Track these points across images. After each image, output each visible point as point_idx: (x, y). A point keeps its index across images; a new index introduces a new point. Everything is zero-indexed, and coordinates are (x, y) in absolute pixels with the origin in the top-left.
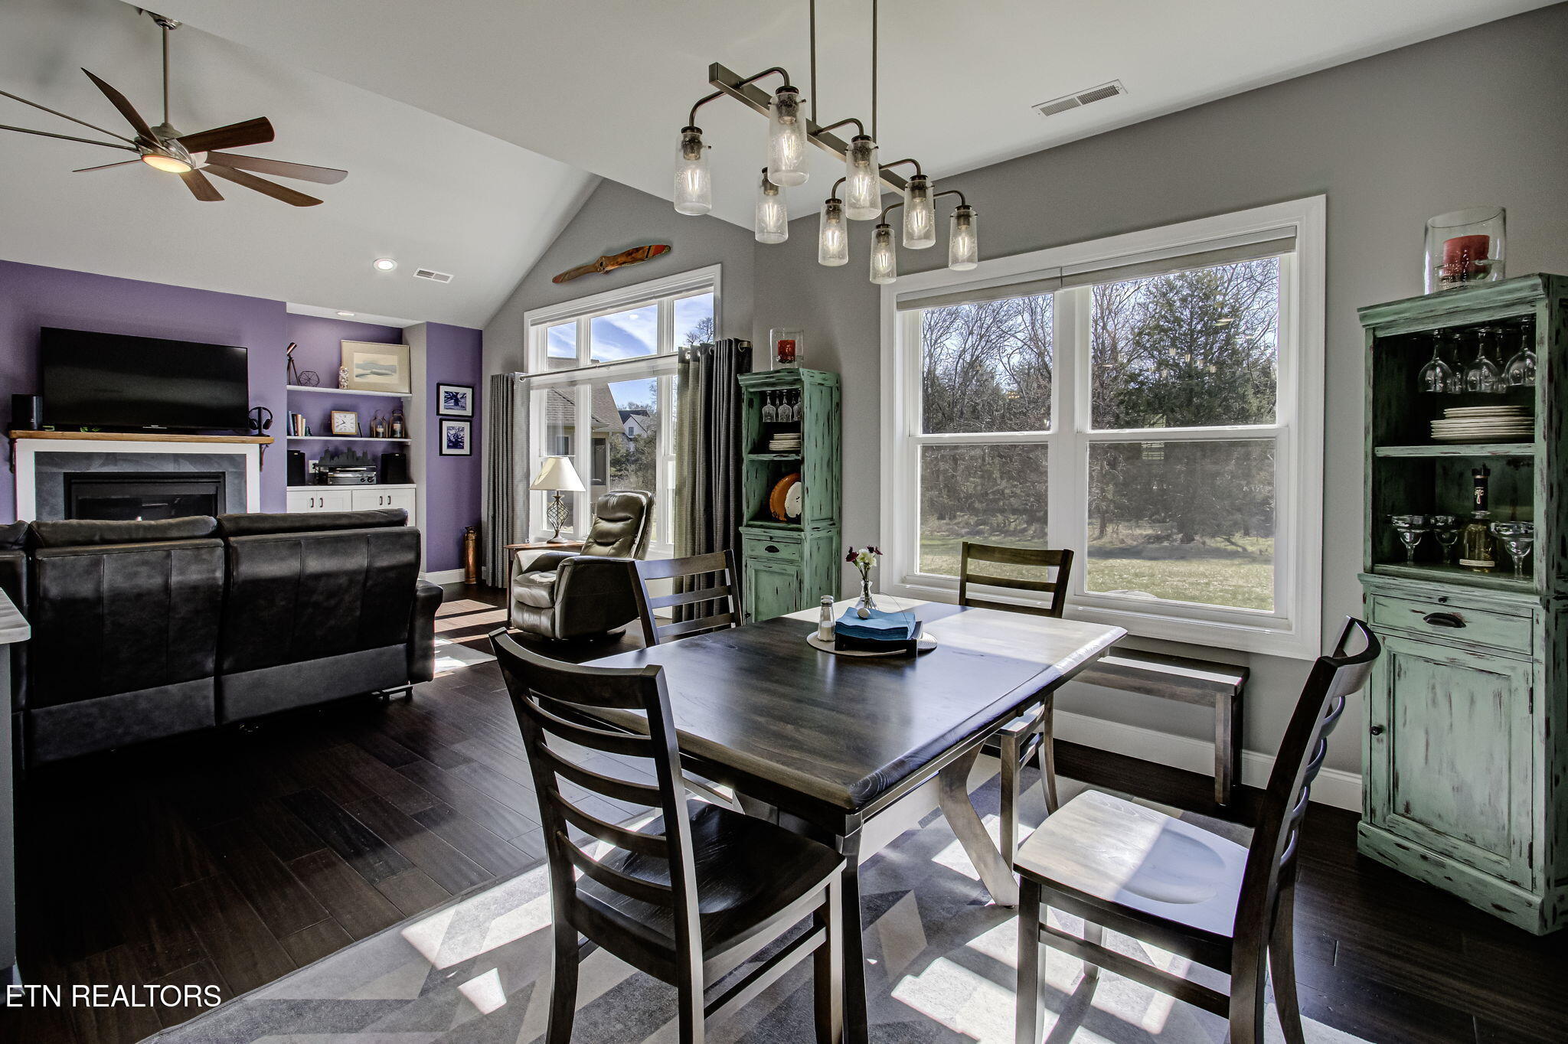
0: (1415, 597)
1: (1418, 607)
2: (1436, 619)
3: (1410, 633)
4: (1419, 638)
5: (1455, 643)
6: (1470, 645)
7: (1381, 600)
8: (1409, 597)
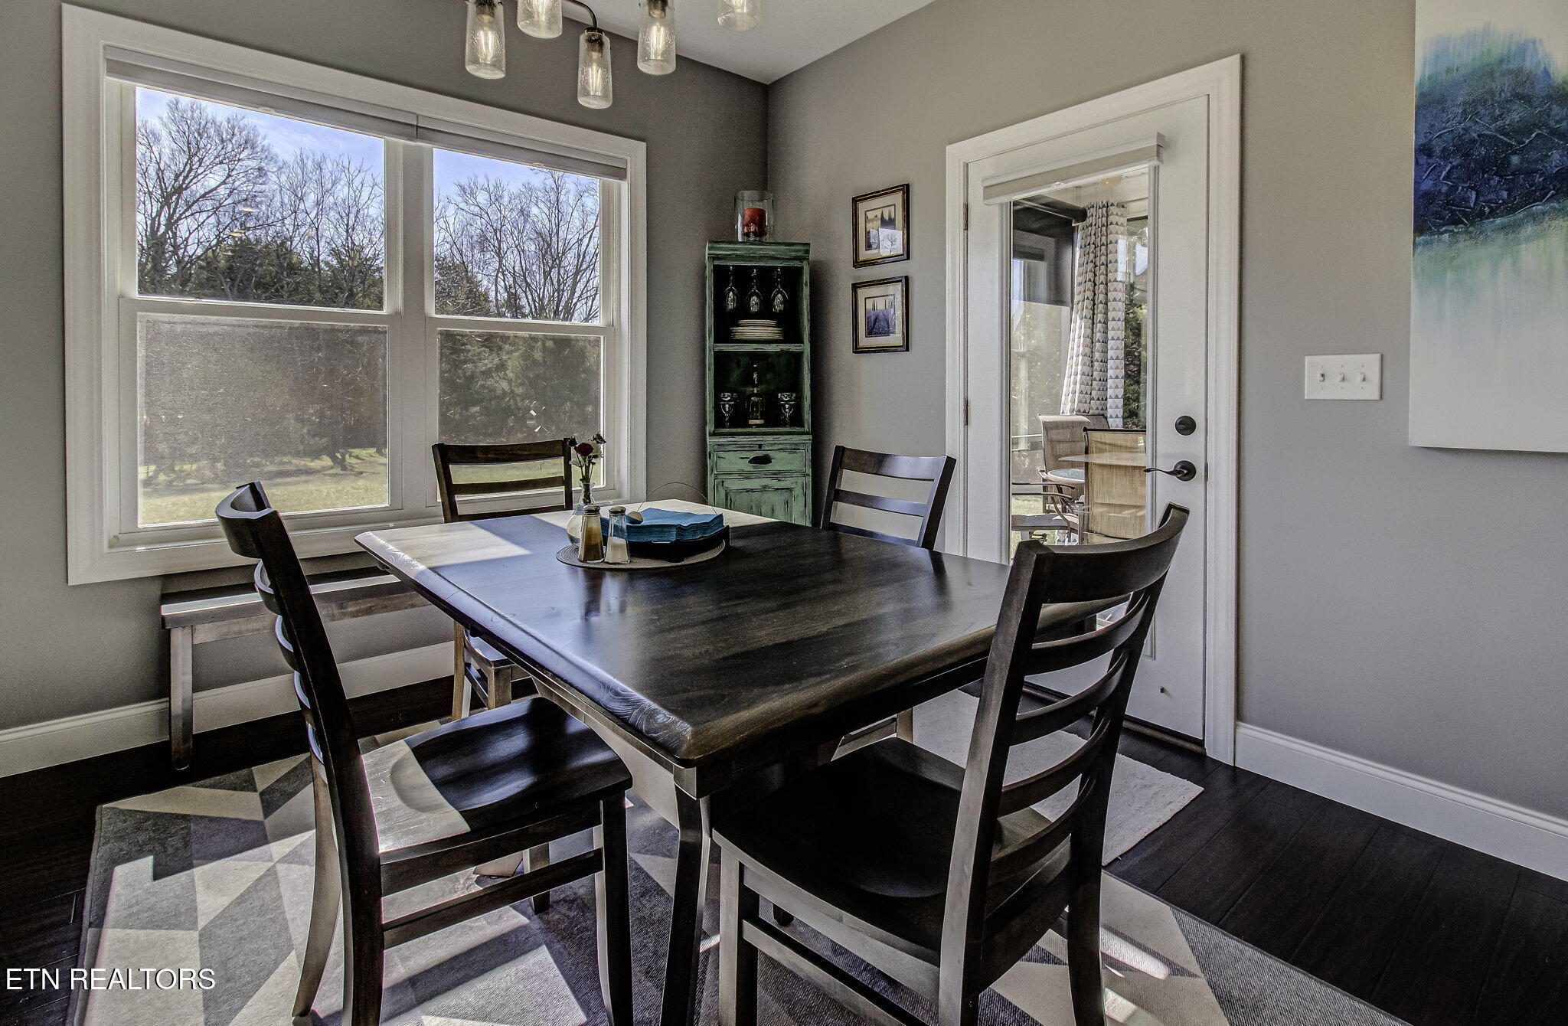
0: (742, 448)
1: (745, 455)
2: (756, 461)
3: (739, 475)
4: (748, 476)
5: (767, 475)
6: (773, 474)
7: (722, 454)
8: (739, 449)
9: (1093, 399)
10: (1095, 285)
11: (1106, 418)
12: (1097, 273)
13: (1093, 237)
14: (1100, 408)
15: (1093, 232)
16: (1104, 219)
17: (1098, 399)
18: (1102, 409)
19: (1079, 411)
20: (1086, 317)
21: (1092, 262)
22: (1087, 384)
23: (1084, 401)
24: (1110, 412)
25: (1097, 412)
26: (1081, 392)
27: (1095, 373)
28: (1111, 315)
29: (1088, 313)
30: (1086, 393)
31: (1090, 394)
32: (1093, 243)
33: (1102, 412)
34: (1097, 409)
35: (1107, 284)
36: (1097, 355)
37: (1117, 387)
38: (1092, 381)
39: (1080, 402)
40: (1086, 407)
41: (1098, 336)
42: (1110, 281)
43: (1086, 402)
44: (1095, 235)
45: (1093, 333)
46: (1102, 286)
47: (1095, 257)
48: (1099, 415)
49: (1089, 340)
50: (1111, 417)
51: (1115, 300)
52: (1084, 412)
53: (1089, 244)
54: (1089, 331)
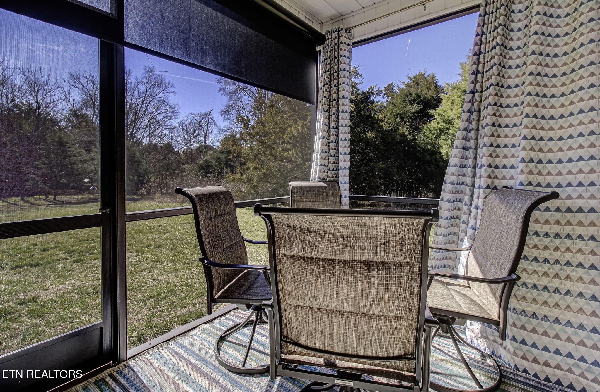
9: (329, 170)
10: (331, 87)
11: (338, 184)
12: (332, 79)
13: (329, 53)
14: (335, 176)
15: (329, 50)
16: (337, 40)
17: (333, 170)
18: (336, 177)
19: (320, 178)
20: (324, 111)
21: (328, 71)
22: (325, 159)
23: (323, 171)
24: (341, 179)
25: (332, 179)
26: (321, 165)
27: (331, 151)
28: (341, 108)
29: (326, 107)
30: (325, 165)
31: (328, 166)
32: (329, 58)
33: (336, 179)
34: (333, 177)
35: (338, 87)
36: (332, 138)
37: (345, 161)
38: (329, 156)
39: (320, 171)
40: (325, 175)
41: (333, 124)
42: (340, 84)
43: (324, 172)
44: (330, 52)
45: (329, 122)
46: (335, 88)
47: (331, 68)
48: (334, 181)
49: (326, 127)
50: (341, 183)
51: (343, 97)
52: (324, 179)
53: (326, 59)
54: (326, 121)
